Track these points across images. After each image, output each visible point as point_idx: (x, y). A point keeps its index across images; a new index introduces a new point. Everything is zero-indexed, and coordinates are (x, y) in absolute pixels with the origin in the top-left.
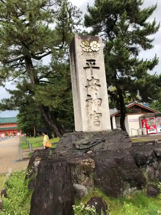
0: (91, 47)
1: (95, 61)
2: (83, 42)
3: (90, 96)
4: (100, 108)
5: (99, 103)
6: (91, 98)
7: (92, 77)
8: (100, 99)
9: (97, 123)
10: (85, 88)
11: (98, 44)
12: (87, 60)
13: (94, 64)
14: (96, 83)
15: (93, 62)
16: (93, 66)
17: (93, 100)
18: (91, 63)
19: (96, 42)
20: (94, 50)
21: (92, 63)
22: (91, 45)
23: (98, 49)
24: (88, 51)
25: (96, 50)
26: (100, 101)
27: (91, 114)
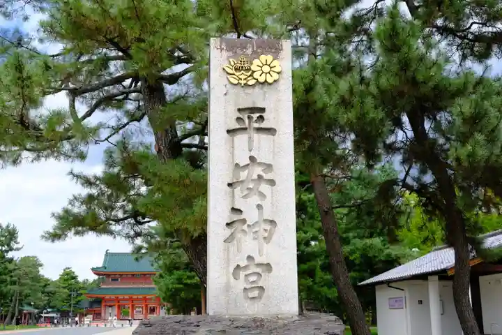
0: (253, 72)
1: (263, 110)
2: (231, 60)
3: (239, 211)
4: (267, 248)
5: (266, 235)
6: (242, 217)
7: (252, 159)
8: (272, 222)
9: (255, 293)
10: (228, 189)
11: (275, 63)
12: (239, 110)
13: (261, 118)
14: (262, 173)
15: (258, 115)
16: (256, 125)
17: (249, 226)
18: (249, 118)
19: (270, 58)
20: (262, 79)
21: (255, 116)
22: (254, 67)
23: (276, 76)
24: (243, 82)
25: (270, 80)
26: (268, 227)
27: (238, 266)
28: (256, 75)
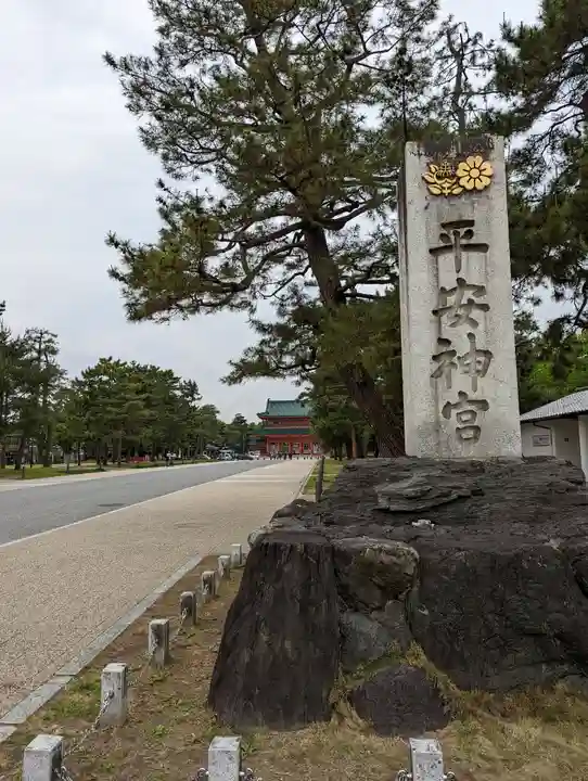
0: (459, 178)
1: (471, 223)
2: (431, 166)
3: (447, 342)
4: (480, 382)
5: (480, 367)
6: (451, 348)
7: (461, 281)
8: (487, 353)
9: (471, 433)
10: (433, 317)
11: (486, 165)
12: (444, 226)
13: (470, 234)
14: (473, 298)
15: (466, 229)
16: (464, 242)
17: (459, 358)
18: (456, 234)
19: (479, 159)
20: (469, 186)
21: (462, 231)
22: (460, 173)
23: (486, 181)
24: (446, 192)
25: (479, 186)
26: (482, 359)
27: (448, 403)
28: (463, 182)
